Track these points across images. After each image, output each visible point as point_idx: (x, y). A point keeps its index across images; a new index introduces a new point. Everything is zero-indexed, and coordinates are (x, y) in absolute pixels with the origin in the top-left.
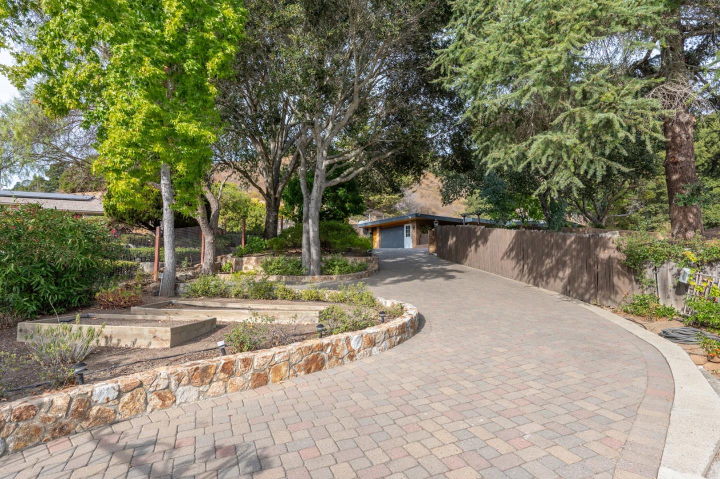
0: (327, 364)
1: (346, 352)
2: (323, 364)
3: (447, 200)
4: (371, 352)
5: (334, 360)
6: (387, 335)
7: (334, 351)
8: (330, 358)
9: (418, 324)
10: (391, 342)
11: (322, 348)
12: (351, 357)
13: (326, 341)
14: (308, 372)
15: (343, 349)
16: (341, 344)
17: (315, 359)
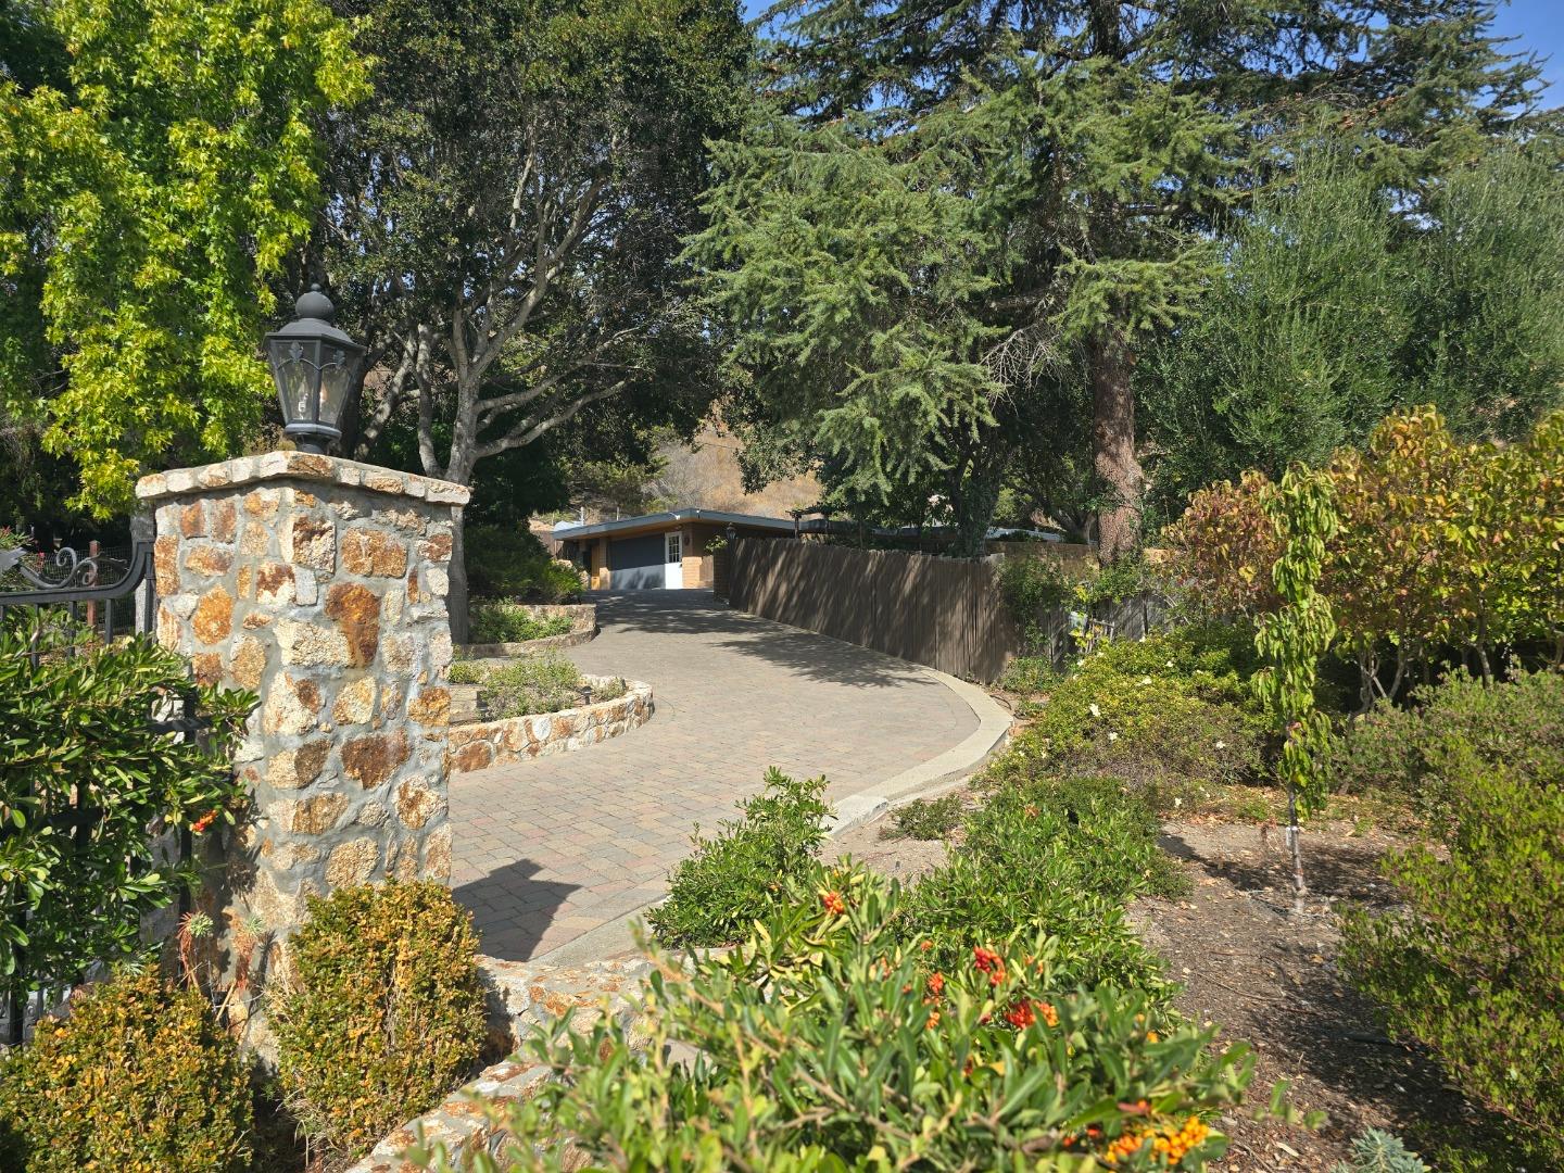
0: (495, 760)
1: (525, 742)
2: (488, 760)
3: (753, 480)
4: (565, 745)
5: (505, 754)
6: (593, 721)
7: (506, 739)
8: (499, 750)
9: (647, 709)
10: (598, 732)
11: (489, 735)
12: (533, 751)
13: (492, 725)
14: (466, 769)
15: (520, 739)
16: (516, 730)
17: (475, 751)
